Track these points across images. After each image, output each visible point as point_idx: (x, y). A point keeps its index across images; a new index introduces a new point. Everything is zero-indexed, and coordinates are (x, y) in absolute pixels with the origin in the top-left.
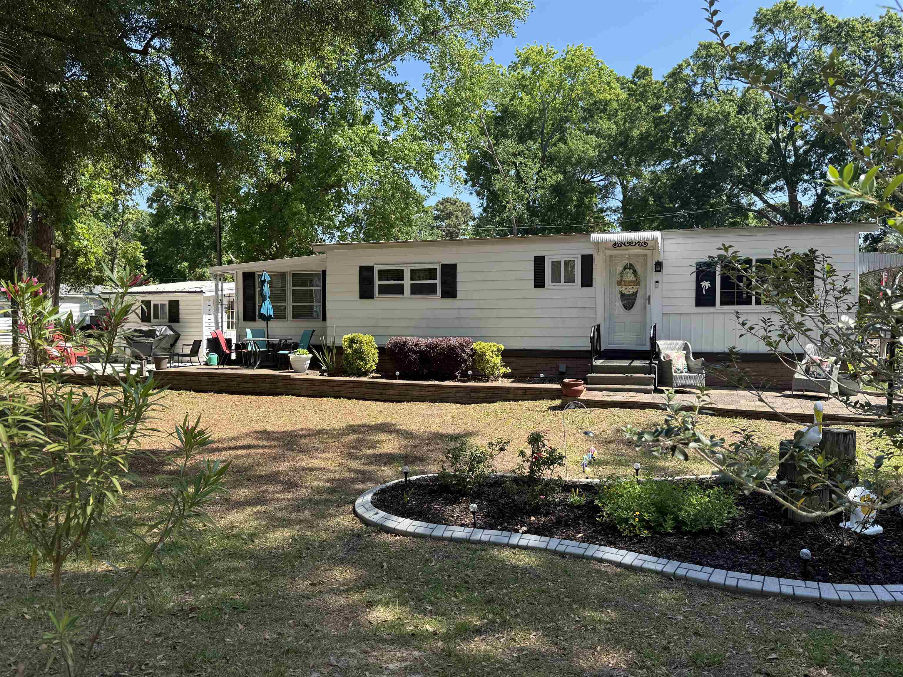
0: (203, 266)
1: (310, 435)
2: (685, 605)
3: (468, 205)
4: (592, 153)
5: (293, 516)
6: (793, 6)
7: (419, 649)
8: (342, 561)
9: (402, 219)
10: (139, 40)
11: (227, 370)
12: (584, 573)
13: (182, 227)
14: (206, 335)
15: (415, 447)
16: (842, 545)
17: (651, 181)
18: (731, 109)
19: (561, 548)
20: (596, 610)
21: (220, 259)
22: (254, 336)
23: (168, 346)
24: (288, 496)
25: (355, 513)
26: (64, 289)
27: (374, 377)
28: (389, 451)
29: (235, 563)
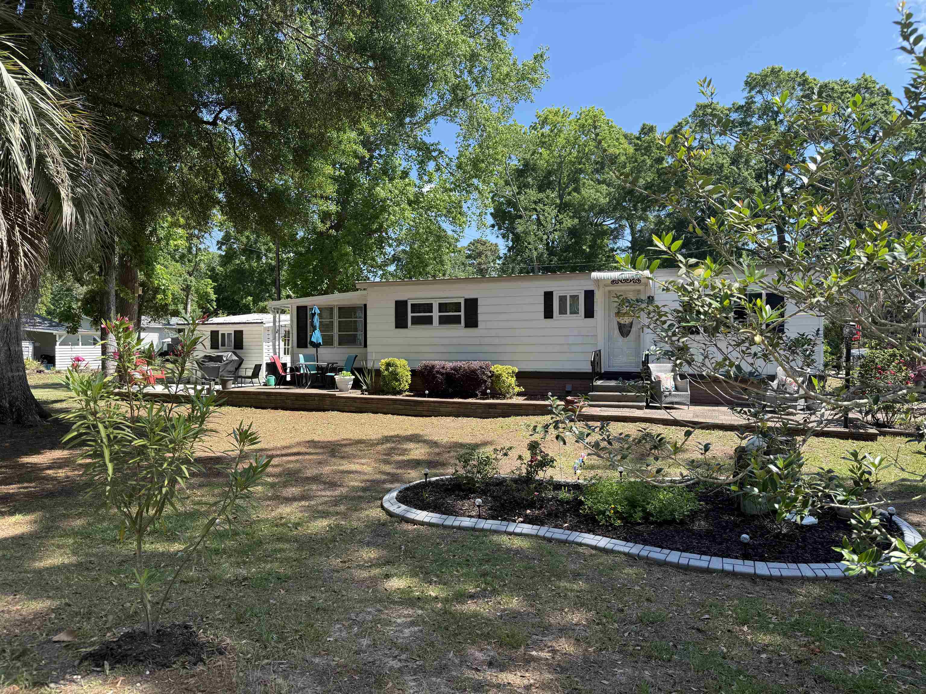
0: (265, 300)
1: (350, 445)
2: (643, 579)
3: (496, 245)
4: (604, 201)
5: (331, 509)
6: (779, 71)
7: (422, 609)
8: (368, 544)
9: (435, 259)
10: (210, 112)
11: (282, 389)
12: (565, 554)
13: (247, 266)
14: (266, 360)
15: (438, 454)
16: (780, 532)
17: (656, 225)
18: (725, 161)
19: (549, 535)
20: (570, 582)
21: (279, 293)
22: (305, 361)
23: (233, 369)
24: (328, 493)
25: (382, 507)
26: (145, 320)
27: (407, 396)
28: (415, 457)
29: (281, 546)
